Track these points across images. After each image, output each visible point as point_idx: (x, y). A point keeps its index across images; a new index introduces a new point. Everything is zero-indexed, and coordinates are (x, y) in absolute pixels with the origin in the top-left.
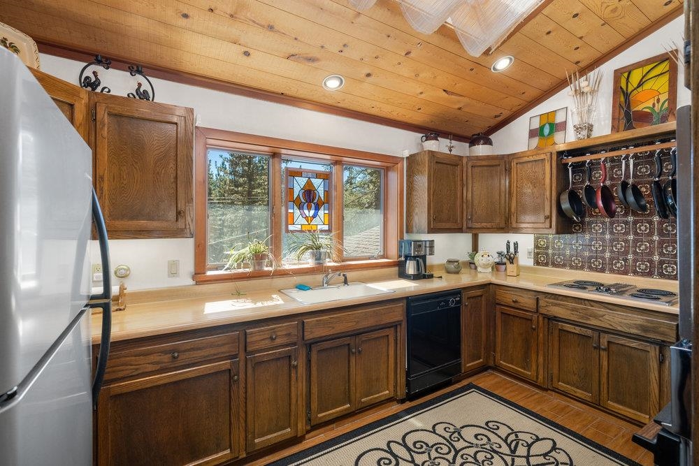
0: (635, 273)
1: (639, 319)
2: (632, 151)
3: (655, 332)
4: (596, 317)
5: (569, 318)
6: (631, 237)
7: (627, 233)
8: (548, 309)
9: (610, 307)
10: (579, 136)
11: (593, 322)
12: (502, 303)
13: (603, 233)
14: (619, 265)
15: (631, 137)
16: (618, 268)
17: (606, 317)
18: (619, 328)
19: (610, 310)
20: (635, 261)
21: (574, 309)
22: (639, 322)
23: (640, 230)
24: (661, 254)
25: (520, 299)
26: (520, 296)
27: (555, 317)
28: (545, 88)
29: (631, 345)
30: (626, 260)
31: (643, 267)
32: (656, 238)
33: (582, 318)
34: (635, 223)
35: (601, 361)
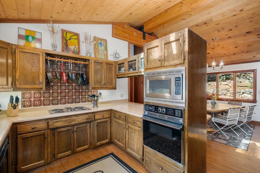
0: (68, 103)
1: (86, 117)
2: (72, 61)
3: (90, 119)
4: (74, 121)
5: (64, 125)
6: (67, 91)
7: (66, 89)
8: (53, 125)
9: (78, 115)
10: (54, 49)
11: (73, 123)
12: (23, 133)
13: (58, 90)
14: (63, 101)
15: (74, 57)
16: (63, 102)
17: (77, 119)
18: (81, 122)
19: (78, 116)
20: (68, 99)
21: (66, 121)
22: (86, 118)
23: (70, 88)
24: (75, 96)
25: (36, 126)
26: (37, 124)
27: (57, 127)
28: (32, 18)
29: (83, 126)
30: (65, 99)
31: (70, 100)
32: (74, 91)
33: (69, 123)
34: (68, 86)
35: (74, 136)
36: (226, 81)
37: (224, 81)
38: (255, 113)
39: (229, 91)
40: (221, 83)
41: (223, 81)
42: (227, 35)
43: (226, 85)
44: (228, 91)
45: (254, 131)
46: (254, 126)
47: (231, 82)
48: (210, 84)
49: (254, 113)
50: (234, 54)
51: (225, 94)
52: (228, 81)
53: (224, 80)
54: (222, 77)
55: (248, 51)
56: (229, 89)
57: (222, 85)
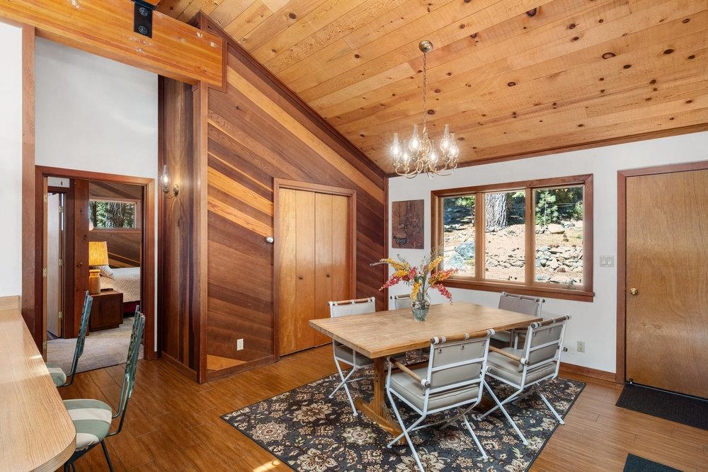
36: (563, 222)
37: (552, 222)
38: (566, 350)
39: (555, 253)
40: (545, 226)
41: (550, 221)
42: (462, 27)
43: (558, 233)
44: (552, 253)
45: (562, 422)
46: (579, 390)
47: (574, 225)
48: (512, 232)
49: (561, 348)
50: (514, 113)
51: (544, 261)
52: (566, 223)
53: (555, 219)
54: (549, 210)
55: (554, 100)
56: (557, 247)
57: (548, 232)
